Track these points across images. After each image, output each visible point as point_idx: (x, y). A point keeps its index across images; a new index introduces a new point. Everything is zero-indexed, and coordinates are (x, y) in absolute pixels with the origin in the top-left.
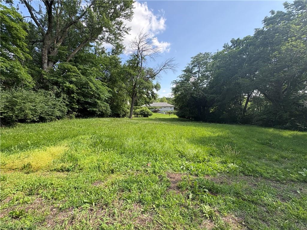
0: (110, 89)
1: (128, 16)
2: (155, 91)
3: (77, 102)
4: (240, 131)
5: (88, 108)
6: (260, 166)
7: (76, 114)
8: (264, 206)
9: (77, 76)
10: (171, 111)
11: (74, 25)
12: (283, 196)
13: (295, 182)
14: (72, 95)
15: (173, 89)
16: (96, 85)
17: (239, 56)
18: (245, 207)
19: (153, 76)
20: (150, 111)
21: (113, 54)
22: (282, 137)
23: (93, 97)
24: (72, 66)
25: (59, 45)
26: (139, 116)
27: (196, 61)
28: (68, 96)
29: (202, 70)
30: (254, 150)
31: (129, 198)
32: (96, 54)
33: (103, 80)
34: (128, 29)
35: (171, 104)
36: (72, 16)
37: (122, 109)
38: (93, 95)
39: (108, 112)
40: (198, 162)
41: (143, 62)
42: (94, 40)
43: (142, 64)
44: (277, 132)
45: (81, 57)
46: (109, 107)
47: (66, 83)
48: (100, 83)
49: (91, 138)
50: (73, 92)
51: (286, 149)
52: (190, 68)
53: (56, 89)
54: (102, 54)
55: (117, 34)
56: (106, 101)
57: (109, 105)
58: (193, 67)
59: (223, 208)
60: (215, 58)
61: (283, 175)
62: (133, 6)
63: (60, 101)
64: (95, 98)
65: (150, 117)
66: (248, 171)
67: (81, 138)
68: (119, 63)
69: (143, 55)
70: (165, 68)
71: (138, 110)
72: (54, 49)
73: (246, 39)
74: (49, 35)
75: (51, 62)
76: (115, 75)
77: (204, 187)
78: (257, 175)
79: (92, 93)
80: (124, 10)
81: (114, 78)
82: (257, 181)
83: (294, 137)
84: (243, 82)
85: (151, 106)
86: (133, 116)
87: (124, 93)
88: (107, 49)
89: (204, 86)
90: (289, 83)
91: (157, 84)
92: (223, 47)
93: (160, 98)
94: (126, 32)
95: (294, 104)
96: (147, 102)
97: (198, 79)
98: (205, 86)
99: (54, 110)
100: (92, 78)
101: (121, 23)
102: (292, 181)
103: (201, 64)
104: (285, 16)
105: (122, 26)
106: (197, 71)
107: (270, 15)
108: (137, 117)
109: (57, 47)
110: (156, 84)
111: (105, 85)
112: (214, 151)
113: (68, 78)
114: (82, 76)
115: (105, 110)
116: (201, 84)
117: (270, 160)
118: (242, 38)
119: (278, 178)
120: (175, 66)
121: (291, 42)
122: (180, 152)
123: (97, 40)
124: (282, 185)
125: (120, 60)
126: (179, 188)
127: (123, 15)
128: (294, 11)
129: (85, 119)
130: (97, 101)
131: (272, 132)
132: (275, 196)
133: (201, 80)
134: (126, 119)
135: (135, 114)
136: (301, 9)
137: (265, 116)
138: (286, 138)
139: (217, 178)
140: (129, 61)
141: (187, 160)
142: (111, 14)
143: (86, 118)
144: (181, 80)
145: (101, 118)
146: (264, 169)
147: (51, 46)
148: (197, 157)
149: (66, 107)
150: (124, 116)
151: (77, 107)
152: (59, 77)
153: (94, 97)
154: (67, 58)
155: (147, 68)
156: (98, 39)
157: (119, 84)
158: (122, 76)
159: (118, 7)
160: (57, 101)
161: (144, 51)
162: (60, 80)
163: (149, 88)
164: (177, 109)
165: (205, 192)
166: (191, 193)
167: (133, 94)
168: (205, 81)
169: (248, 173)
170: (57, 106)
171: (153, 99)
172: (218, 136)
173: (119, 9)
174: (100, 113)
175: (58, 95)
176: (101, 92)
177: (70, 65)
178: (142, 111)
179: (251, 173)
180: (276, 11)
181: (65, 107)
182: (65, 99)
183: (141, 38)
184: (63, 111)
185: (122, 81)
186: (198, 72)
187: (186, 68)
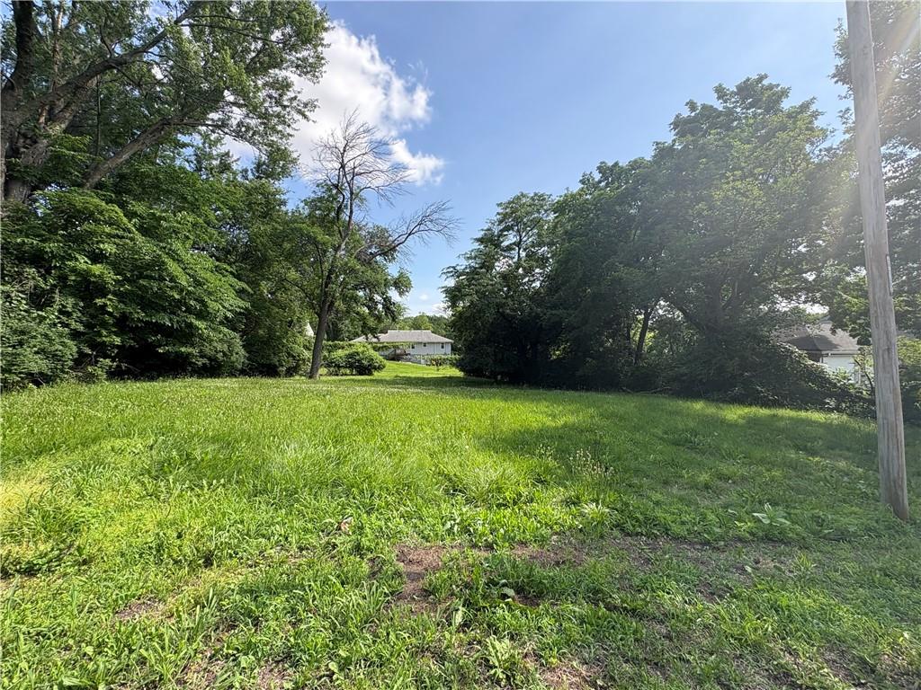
0: (245, 286)
1: (310, 68)
2: (393, 294)
3: (114, 325)
4: (622, 410)
5: (160, 346)
6: (665, 505)
7: (110, 367)
8: (662, 622)
9: (123, 237)
10: (443, 357)
11: (118, 70)
12: (711, 586)
13: (746, 542)
14: (99, 301)
15: (448, 291)
16: (191, 268)
17: (618, 208)
18: (612, 631)
19: (389, 251)
20: (375, 355)
21: (258, 177)
22: (723, 422)
23: (181, 309)
24: (103, 204)
25: (57, 129)
26: (342, 370)
27: (512, 213)
28: (82, 304)
29: (528, 240)
30: (654, 463)
31: (249, 647)
32: (201, 170)
33: (223, 254)
34: (306, 105)
35: (445, 336)
36: (112, 41)
37: (284, 349)
38: (179, 303)
39: (233, 359)
40: (499, 506)
41: (357, 208)
42: (194, 126)
43: (351, 212)
44: (711, 410)
45: (138, 175)
46: (238, 342)
47: (77, 260)
48: (211, 263)
49: (151, 448)
50: (102, 291)
51: (730, 455)
52: (496, 233)
53: (34, 278)
54: (222, 172)
55: (272, 115)
56: (228, 322)
57: (237, 335)
58: (502, 231)
59: (548, 644)
60: (560, 208)
61: (718, 525)
62: (323, 39)
63: (45, 318)
64: (189, 310)
65: (377, 375)
66: (633, 522)
67: (109, 448)
68: (279, 205)
69: (355, 187)
70: (422, 227)
71: (340, 353)
72: (36, 142)
73: (635, 165)
74: (19, 92)
75: (19, 184)
76: (264, 240)
77: (504, 581)
78: (655, 532)
79: (177, 297)
80: (293, 48)
81: (259, 251)
82: (654, 550)
83: (748, 422)
84: (628, 276)
85: (381, 341)
86: (323, 371)
87: (294, 298)
88: (238, 159)
89: (534, 285)
90: (734, 285)
91: (402, 275)
92: (580, 181)
93: (409, 316)
94: (300, 112)
95: (748, 337)
96: (369, 328)
97: (518, 266)
98: (537, 284)
99: (20, 350)
100: (177, 245)
101: (285, 86)
102: (740, 540)
103: (525, 224)
104: (719, 117)
105: (288, 93)
106: (514, 244)
107: (686, 113)
108: (337, 375)
109: (49, 136)
110: (396, 275)
111: (227, 271)
112: (548, 470)
113: (83, 242)
114: (140, 238)
115: (223, 352)
116: (527, 279)
117: (691, 488)
118: (624, 163)
119: (706, 536)
120: (451, 226)
121: (734, 181)
122: (450, 480)
123: (204, 128)
124: (714, 556)
125: (283, 197)
126: (427, 593)
127: (293, 62)
128: (738, 110)
129: (147, 385)
130: (193, 321)
131: (700, 412)
132: (692, 587)
133: (524, 269)
134: (298, 382)
135: (328, 366)
136: (751, 106)
137: (684, 370)
138: (732, 425)
139: (549, 551)
140: (311, 202)
141: (468, 501)
142: (253, 54)
143: (152, 379)
144: (470, 267)
145: (209, 380)
146: (674, 514)
147: (23, 131)
148: (499, 490)
149: (70, 342)
150: (291, 372)
151: (118, 341)
152: (50, 239)
153: (184, 309)
154: (86, 176)
155: (370, 225)
156: (207, 125)
157: (275, 269)
158: (287, 245)
159: (276, 35)
160: (34, 319)
161: (361, 174)
162: (51, 247)
163: (374, 287)
164: (460, 349)
165: (505, 596)
166: (460, 608)
167: (324, 302)
168: (537, 270)
169: (634, 526)
170: (35, 337)
171: (388, 321)
172: (565, 426)
173: (278, 43)
174: (205, 361)
175: (39, 300)
176: (210, 294)
177: (97, 201)
178: (351, 356)
179: (640, 527)
180: (699, 104)
181: (66, 341)
182: (69, 314)
183: (351, 135)
184: (57, 355)
185: (286, 259)
186: (518, 244)
187: (483, 233)
